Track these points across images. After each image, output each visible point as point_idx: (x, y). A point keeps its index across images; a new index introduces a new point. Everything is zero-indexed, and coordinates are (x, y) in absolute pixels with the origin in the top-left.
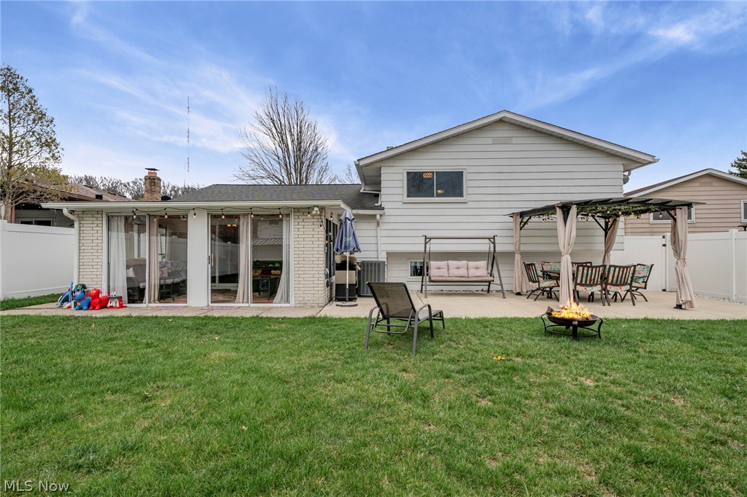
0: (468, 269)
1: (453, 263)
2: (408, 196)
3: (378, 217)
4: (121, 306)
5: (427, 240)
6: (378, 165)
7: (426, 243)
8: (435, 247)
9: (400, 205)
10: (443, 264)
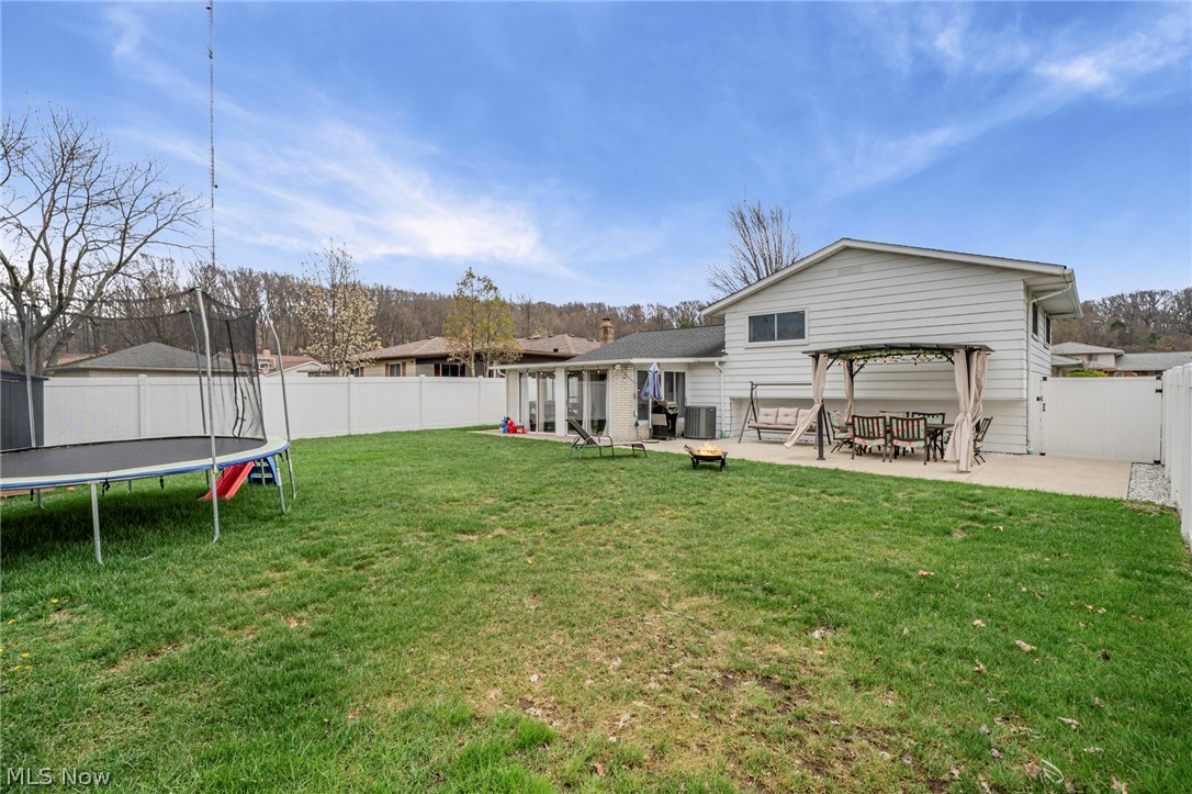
0: (797, 416)
1: (783, 410)
2: (750, 341)
3: (717, 364)
4: (523, 432)
5: (754, 386)
6: (722, 313)
7: (752, 389)
8: (761, 393)
9: (742, 351)
10: (772, 411)
